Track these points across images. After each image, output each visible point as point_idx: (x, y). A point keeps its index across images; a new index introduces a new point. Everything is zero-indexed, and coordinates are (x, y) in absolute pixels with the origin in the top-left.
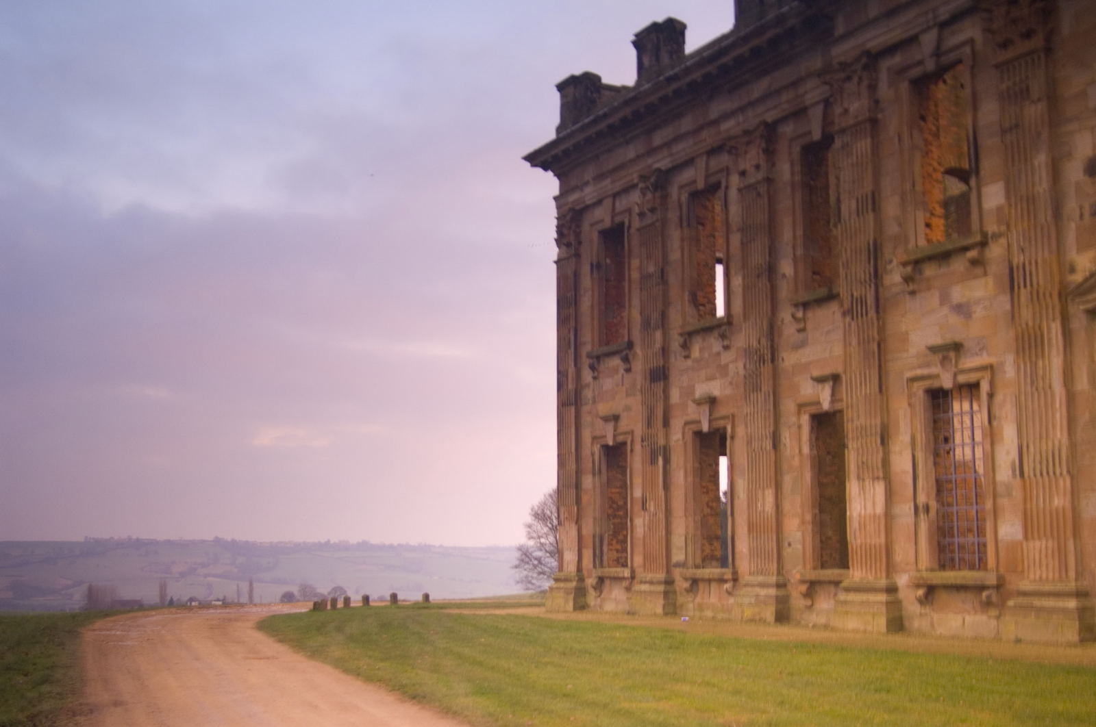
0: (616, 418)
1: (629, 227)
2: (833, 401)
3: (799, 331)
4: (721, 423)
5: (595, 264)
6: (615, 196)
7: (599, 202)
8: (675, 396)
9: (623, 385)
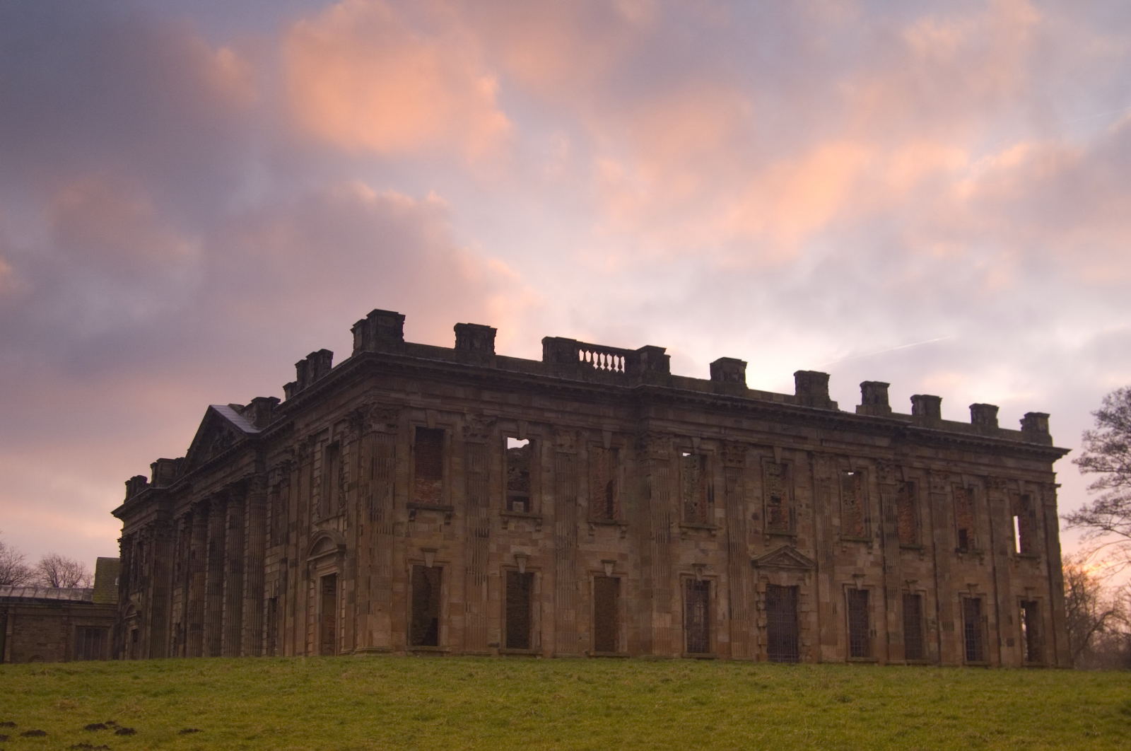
0: (434, 551)
1: (452, 436)
2: (613, 573)
3: (590, 535)
4: (532, 570)
5: (413, 446)
6: (441, 411)
7: (424, 409)
8: (493, 548)
9: (440, 531)
